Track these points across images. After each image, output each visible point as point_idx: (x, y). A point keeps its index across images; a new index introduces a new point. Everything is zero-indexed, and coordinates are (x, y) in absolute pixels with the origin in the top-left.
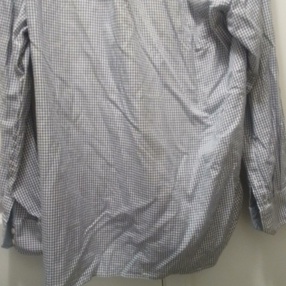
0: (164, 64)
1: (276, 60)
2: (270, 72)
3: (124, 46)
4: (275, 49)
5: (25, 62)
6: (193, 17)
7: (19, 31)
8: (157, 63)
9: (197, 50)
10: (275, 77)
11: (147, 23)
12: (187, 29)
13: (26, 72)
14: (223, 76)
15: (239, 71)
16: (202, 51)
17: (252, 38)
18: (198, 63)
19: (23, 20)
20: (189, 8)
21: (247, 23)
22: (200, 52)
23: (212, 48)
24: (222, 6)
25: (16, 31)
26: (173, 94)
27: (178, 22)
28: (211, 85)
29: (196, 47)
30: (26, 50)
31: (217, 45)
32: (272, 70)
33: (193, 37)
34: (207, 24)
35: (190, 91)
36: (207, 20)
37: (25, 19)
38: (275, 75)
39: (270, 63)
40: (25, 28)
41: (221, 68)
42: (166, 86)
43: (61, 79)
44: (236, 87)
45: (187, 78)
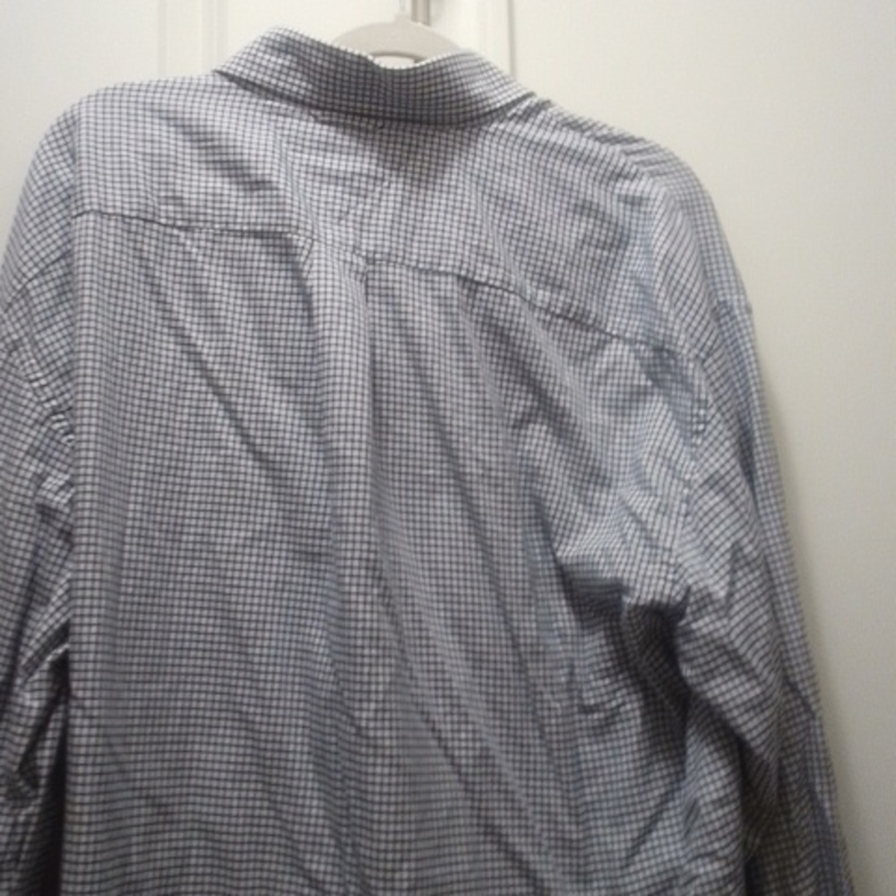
0: (485, 756)
1: (826, 759)
2: (812, 792)
3: (365, 715)
4: (821, 726)
5: (45, 757)
6: (573, 606)
7: (42, 659)
8: (465, 756)
9: (587, 710)
10: (828, 813)
11: (437, 627)
12: (555, 643)
13: (41, 791)
14: (666, 798)
15: (720, 803)
16: (602, 715)
17: (754, 707)
18: (589, 750)
19: (57, 626)
20: (560, 580)
21: (736, 661)
22: (596, 716)
23: (632, 707)
24: (660, 603)
25: (30, 660)
26: (513, 856)
27: (528, 628)
28: (633, 828)
29: (581, 698)
30: (54, 716)
31: (646, 697)
32: (818, 788)
33: (572, 667)
34: (615, 636)
35: (567, 845)
36: (614, 624)
37: (63, 620)
38: (827, 805)
39: (809, 764)
40: (60, 651)
41: (660, 770)
42: (491, 831)
43: (152, 801)
44: (712, 855)
45: (554, 798)
